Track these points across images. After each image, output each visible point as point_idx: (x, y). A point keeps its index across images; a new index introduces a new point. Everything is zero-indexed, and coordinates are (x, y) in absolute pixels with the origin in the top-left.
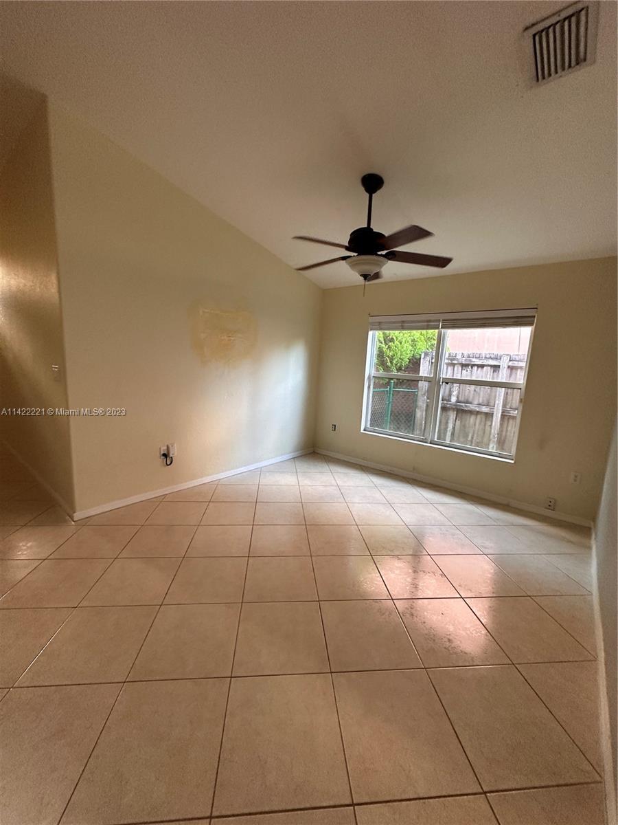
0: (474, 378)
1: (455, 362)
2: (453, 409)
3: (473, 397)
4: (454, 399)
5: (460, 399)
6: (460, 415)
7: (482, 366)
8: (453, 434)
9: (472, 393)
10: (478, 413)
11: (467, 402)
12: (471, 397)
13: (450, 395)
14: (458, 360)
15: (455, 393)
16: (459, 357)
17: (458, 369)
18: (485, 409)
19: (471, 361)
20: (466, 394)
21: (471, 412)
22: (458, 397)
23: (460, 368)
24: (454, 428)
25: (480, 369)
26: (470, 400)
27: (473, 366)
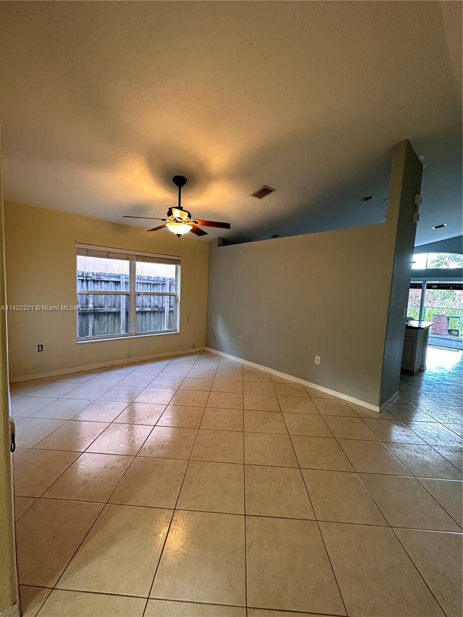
0: (103, 290)
1: (89, 279)
2: (91, 313)
3: (105, 302)
4: (91, 306)
5: (95, 305)
6: (97, 316)
7: (107, 282)
8: (93, 331)
9: (103, 300)
10: (109, 313)
11: (101, 307)
12: (103, 303)
13: (87, 303)
14: (90, 277)
15: (91, 301)
16: (90, 275)
17: (91, 284)
18: (114, 310)
19: (100, 278)
20: (99, 302)
21: (104, 313)
22: (94, 304)
23: (92, 283)
24: (93, 327)
25: (106, 284)
26: (103, 305)
27: (101, 281)
